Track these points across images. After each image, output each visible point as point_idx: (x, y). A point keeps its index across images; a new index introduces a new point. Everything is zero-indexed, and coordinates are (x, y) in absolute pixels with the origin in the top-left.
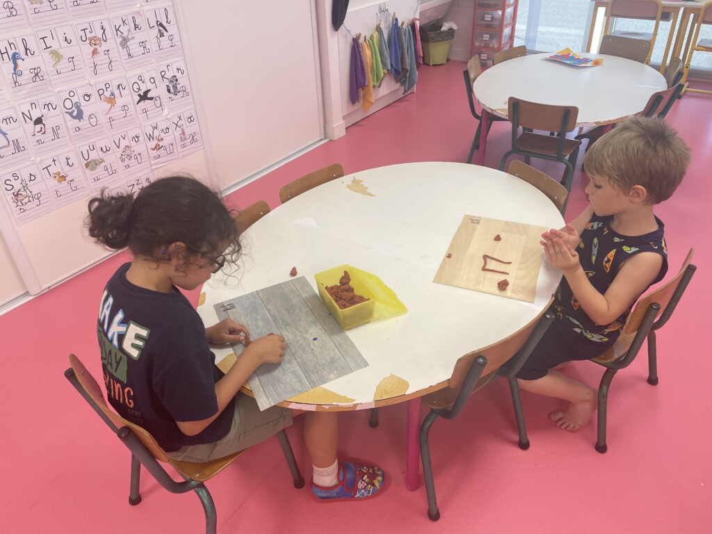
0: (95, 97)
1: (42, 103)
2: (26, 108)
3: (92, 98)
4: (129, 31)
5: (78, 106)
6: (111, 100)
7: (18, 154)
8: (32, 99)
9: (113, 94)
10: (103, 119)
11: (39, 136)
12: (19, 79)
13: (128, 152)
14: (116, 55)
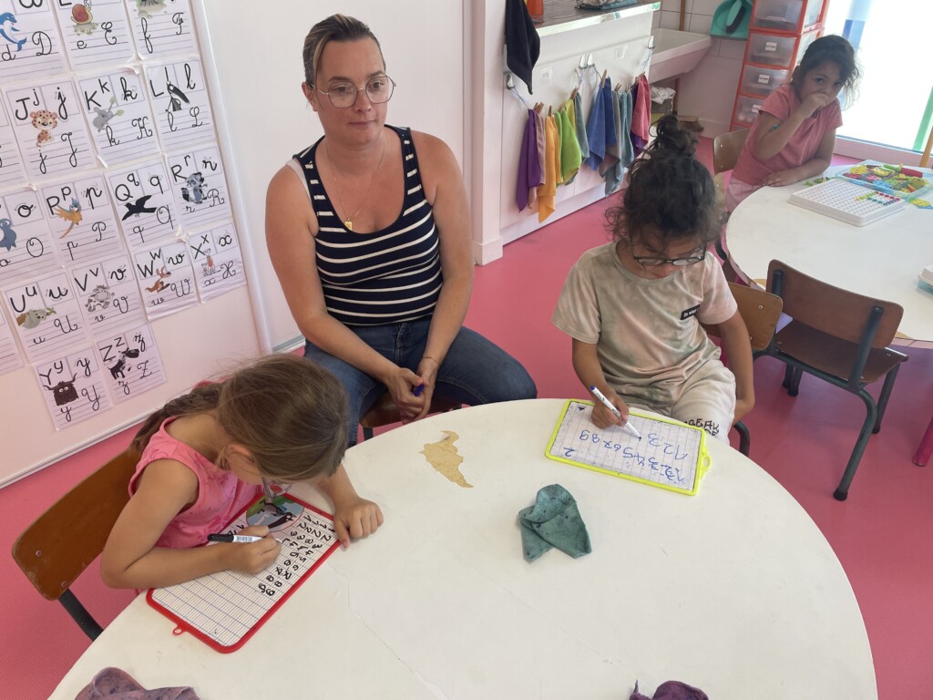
0: (41, 210)
3: (35, 211)
4: (113, 101)
5: (6, 225)
9: (76, 204)
10: (54, 245)
13: (102, 296)
14: (87, 139)
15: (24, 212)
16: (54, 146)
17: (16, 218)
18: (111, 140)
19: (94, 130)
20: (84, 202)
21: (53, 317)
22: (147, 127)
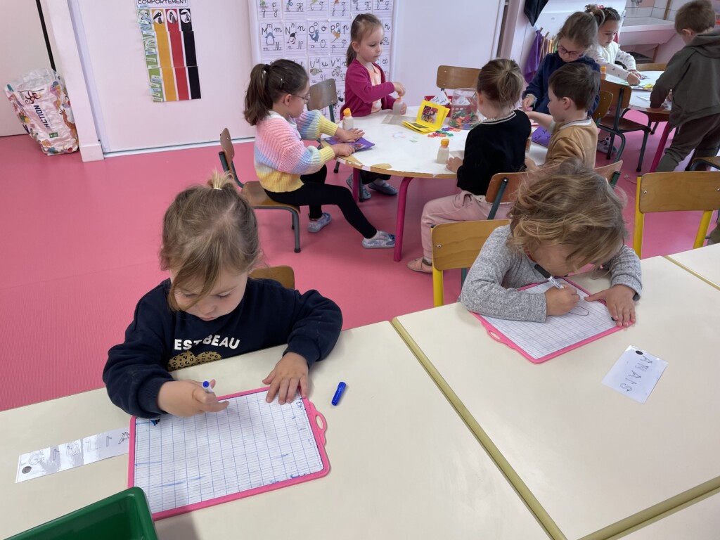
0: (329, 29)
1: (298, 25)
2: (288, 25)
3: (327, 30)
5: (317, 33)
6: (338, 34)
7: (276, 51)
8: (294, 21)
9: (339, 31)
10: (329, 45)
11: (291, 44)
12: (290, 7)
13: (338, 71)
14: (349, 6)
15: (323, 29)
16: (339, 7)
17: (320, 31)
18: (357, 8)
19: (352, 3)
20: (342, 30)
21: (320, 73)
22: (370, 6)
